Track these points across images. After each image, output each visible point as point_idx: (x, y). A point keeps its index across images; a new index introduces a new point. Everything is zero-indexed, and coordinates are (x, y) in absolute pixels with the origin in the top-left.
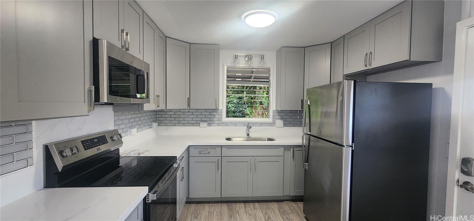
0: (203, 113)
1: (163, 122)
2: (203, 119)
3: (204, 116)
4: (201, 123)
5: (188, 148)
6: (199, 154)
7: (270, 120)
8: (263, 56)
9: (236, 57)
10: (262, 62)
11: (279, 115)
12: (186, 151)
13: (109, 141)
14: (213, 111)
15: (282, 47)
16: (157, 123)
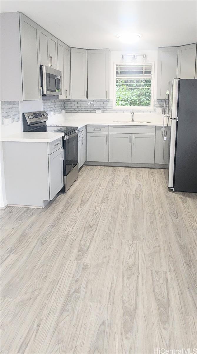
0: (98, 103)
1: (69, 109)
2: (98, 107)
3: (99, 105)
4: (96, 110)
5: (86, 126)
6: (94, 131)
7: (151, 108)
8: (145, 55)
9: (123, 57)
10: (144, 60)
11: (159, 104)
12: (85, 128)
13: (42, 116)
14: (106, 101)
15: (159, 47)
16: (65, 110)
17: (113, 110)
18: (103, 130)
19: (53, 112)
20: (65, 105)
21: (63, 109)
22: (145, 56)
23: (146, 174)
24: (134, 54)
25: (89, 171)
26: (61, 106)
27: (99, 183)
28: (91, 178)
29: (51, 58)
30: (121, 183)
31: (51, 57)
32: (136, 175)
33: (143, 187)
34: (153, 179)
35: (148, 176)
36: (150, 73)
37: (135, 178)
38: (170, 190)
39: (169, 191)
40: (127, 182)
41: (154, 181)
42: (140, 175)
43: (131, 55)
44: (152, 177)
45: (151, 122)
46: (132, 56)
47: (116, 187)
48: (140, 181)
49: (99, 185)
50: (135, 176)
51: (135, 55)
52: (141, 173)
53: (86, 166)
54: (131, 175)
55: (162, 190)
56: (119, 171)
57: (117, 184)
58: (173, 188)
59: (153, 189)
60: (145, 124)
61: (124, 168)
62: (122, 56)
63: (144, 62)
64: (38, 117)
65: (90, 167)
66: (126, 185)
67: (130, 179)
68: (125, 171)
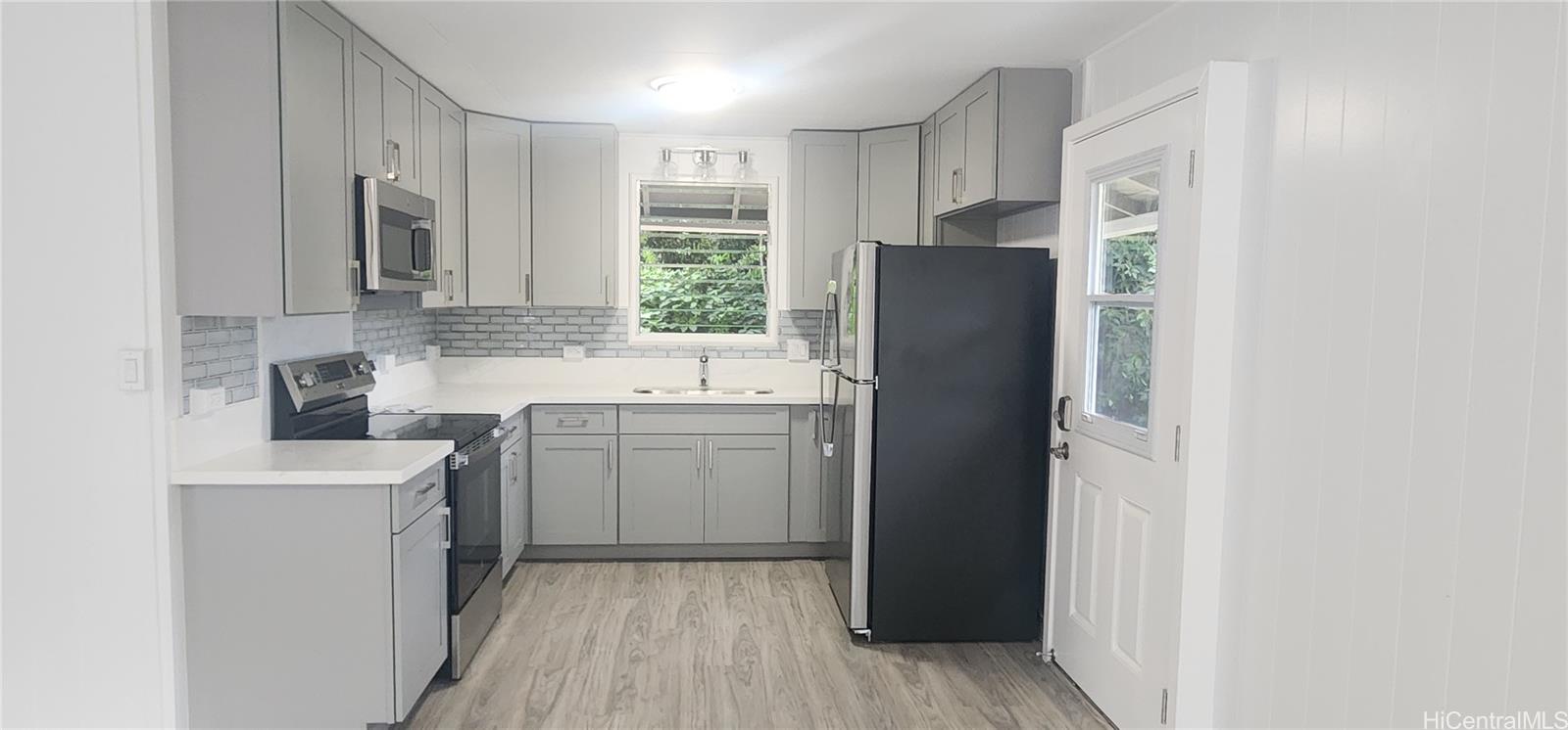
0: (571, 320)
1: (454, 344)
2: (571, 337)
3: (576, 329)
4: (565, 348)
5: (528, 410)
6: (558, 426)
7: (769, 339)
8: (746, 154)
9: (666, 156)
10: (743, 172)
11: (798, 327)
12: (522, 416)
13: (353, 372)
14: (601, 313)
15: (795, 130)
16: (439, 347)
17: (630, 348)
18: (595, 423)
19: (393, 357)
20: (439, 328)
21: (432, 343)
22: (744, 157)
23: (760, 582)
24: (705, 148)
25: (541, 584)
26: (424, 333)
27: (589, 631)
28: (554, 614)
29: (396, 151)
30: (673, 624)
31: (397, 147)
32: (727, 589)
33: (759, 635)
34: (788, 600)
35: (772, 590)
36: (761, 215)
37: (723, 601)
38: (858, 639)
39: (852, 641)
40: (697, 619)
41: (793, 607)
42: (742, 590)
43: (696, 151)
44: (783, 595)
45: (772, 392)
46: (699, 155)
47: (656, 641)
48: (743, 610)
49: (590, 640)
50: (722, 593)
51: (708, 152)
52: (743, 581)
53: (528, 564)
54: (708, 590)
55: (828, 640)
56: (660, 575)
57: (659, 630)
58: (868, 632)
59: (796, 641)
60: (750, 397)
61: (677, 564)
62: (662, 154)
63: (742, 177)
64: (335, 380)
65: (543, 567)
66: (695, 630)
67: (705, 605)
68: (681, 576)
